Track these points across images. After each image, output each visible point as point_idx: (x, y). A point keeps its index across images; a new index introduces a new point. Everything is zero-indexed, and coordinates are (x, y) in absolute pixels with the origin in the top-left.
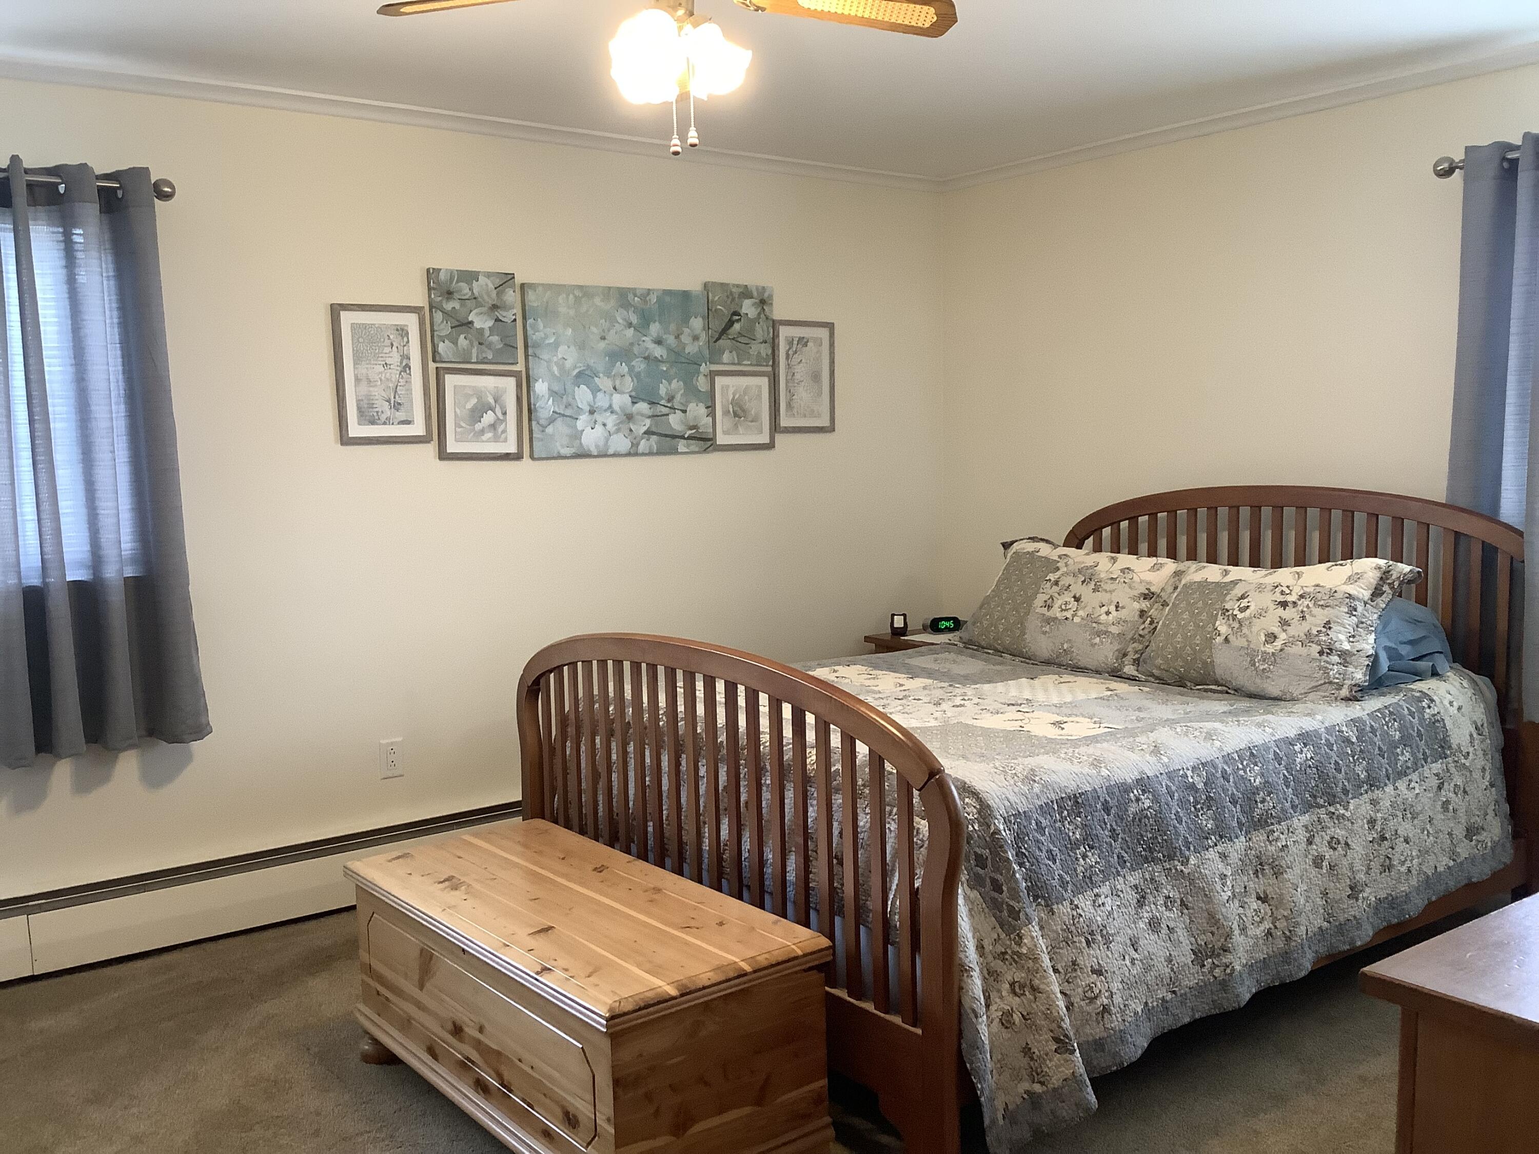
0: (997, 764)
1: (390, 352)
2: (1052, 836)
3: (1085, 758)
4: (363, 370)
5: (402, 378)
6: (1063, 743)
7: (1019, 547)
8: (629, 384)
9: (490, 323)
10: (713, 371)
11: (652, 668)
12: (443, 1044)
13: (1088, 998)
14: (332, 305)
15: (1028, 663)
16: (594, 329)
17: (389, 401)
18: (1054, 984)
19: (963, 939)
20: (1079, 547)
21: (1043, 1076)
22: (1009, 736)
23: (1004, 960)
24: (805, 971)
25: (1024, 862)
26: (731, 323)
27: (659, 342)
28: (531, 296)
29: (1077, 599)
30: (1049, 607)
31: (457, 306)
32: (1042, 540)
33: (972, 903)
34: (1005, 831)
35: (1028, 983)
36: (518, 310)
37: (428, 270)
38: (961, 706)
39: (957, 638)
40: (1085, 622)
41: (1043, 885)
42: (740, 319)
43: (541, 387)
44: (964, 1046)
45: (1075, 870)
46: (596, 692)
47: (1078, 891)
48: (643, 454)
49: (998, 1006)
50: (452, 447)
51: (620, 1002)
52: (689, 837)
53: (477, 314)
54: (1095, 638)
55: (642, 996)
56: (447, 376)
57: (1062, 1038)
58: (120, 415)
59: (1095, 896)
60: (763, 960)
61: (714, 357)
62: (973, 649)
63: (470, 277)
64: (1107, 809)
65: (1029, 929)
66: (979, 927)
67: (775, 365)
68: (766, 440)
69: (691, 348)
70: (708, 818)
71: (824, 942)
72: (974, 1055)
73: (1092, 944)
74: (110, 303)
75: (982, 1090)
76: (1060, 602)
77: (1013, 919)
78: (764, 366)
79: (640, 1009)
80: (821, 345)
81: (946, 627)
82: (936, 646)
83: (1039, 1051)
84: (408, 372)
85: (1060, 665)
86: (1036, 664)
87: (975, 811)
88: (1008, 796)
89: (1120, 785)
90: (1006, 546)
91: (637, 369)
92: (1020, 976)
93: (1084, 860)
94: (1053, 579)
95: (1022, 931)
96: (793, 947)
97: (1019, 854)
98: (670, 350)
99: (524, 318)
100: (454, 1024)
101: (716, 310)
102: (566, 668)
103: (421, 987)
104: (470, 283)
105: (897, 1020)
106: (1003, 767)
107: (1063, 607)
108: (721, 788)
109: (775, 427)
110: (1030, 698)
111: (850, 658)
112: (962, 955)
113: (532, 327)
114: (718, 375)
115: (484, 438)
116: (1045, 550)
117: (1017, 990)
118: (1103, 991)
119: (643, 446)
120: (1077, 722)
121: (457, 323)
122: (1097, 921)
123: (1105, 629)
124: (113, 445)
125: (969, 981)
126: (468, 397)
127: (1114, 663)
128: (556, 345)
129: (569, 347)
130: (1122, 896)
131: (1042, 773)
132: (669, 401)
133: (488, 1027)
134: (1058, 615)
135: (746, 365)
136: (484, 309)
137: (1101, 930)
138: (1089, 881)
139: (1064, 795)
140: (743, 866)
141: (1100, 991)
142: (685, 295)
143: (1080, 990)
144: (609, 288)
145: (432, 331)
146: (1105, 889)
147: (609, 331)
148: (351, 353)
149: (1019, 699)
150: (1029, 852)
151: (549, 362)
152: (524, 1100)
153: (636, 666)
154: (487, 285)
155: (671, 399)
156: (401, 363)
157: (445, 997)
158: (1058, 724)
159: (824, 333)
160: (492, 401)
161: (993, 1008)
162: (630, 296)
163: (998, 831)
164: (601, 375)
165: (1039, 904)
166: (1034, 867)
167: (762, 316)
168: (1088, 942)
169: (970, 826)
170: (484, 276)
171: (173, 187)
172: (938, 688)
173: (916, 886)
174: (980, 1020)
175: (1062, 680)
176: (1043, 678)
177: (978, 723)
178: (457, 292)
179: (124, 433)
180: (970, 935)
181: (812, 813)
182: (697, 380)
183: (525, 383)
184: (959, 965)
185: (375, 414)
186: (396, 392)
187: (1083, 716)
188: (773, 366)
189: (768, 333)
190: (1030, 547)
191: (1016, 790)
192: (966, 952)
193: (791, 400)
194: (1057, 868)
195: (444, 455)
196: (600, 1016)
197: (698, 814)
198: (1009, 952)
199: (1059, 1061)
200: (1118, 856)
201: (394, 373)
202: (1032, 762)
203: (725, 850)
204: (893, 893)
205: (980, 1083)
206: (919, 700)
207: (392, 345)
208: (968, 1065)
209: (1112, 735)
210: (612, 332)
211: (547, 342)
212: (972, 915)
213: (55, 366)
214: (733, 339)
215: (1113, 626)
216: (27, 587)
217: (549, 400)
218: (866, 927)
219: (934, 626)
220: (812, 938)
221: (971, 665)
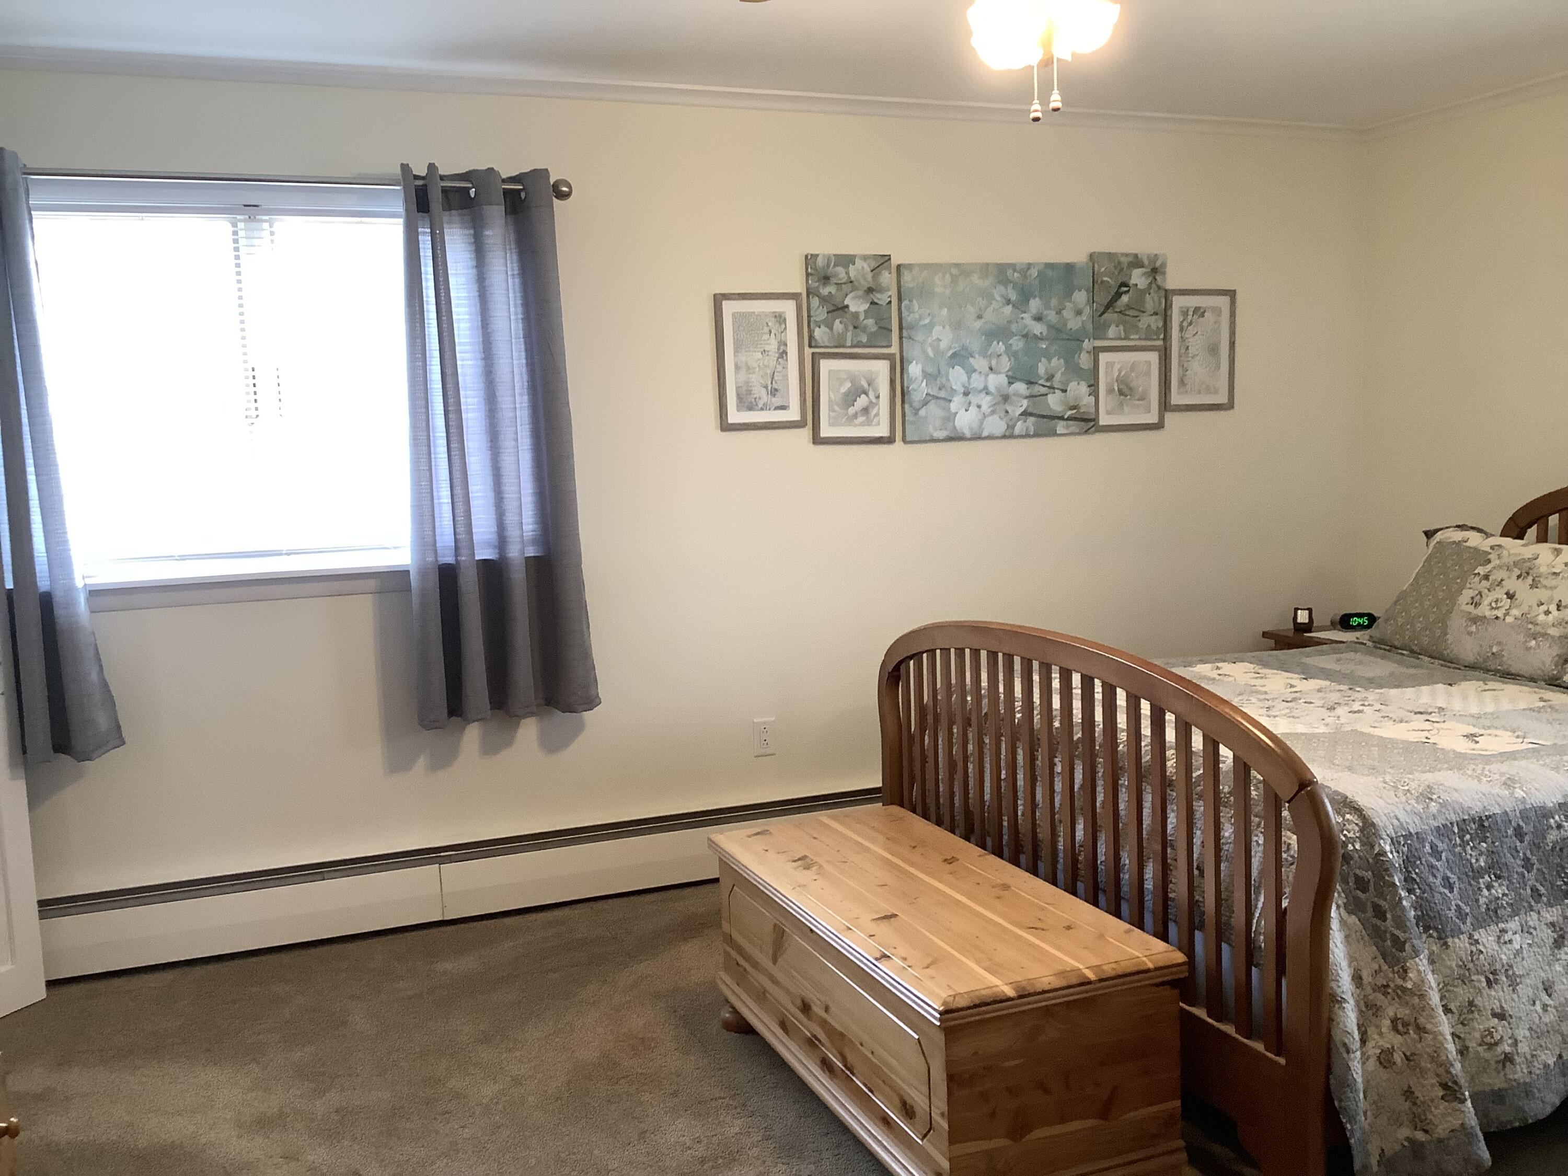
0: (1388, 778)
1: (768, 339)
2: (1450, 861)
3: (1497, 776)
4: (743, 358)
5: (779, 364)
6: (1474, 758)
7: (1442, 537)
8: (1006, 363)
9: (866, 306)
10: (1097, 347)
11: (1009, 658)
12: (793, 1019)
13: (1487, 1044)
14: (715, 295)
15: (1449, 667)
16: (970, 308)
17: (766, 387)
18: (1445, 1026)
19: (1335, 968)
20: (1520, 536)
21: (1428, 1123)
22: (1408, 748)
23: (1385, 994)
24: (1156, 985)
25: (1414, 889)
26: (1118, 295)
27: (1038, 318)
28: (907, 277)
29: (1510, 596)
30: (1477, 605)
31: (833, 292)
32: (1473, 528)
33: (1349, 929)
34: (1392, 853)
35: (1413, 1020)
36: (893, 292)
37: (806, 257)
38: (1359, 712)
39: (1367, 637)
40: (1519, 622)
41: (1437, 915)
42: (1129, 291)
43: (914, 370)
44: (1332, 1081)
45: (1477, 901)
46: (953, 681)
47: (1479, 923)
48: (1020, 437)
49: (1377, 1042)
50: (826, 431)
51: (955, 997)
52: (1044, 833)
53: (854, 298)
54: (1530, 641)
55: (977, 993)
56: (822, 361)
57: (1450, 1084)
58: (523, 405)
59: (1500, 931)
60: (1109, 970)
61: (1099, 331)
62: (1385, 650)
63: (846, 260)
64: (1519, 834)
65: (1415, 962)
66: (1357, 955)
67: (1167, 338)
68: (1153, 418)
69: (1074, 324)
70: (1063, 816)
71: (1180, 957)
72: (1345, 1093)
73: (1494, 985)
74: (515, 300)
75: (1352, 1131)
76: (1489, 599)
77: (1397, 949)
78: (1154, 340)
79: (976, 1006)
80: (1220, 315)
81: (1359, 624)
82: (1342, 645)
83: (1424, 1096)
84: (785, 358)
85: (1487, 671)
86: (1459, 669)
87: (1357, 828)
88: (1397, 814)
89: (1538, 809)
90: (1429, 534)
91: (1014, 348)
92: (1404, 1013)
93: (1488, 890)
94: (1482, 573)
95: (1408, 964)
96: (1144, 959)
97: (1408, 879)
98: (1050, 327)
99: (900, 300)
100: (803, 1001)
101: (1102, 282)
102: (925, 655)
103: (775, 962)
104: (846, 267)
105: (1259, 1046)
106: (1395, 783)
107: (1494, 605)
108: (1076, 787)
109: (1165, 406)
110: (1444, 706)
111: (1236, 655)
112: (1333, 984)
113: (909, 309)
114: (1102, 352)
115: (857, 421)
116: (1474, 540)
117: (1400, 1027)
118: (1505, 1038)
119: (1019, 428)
120: (1496, 736)
121: (833, 308)
122: (1501, 959)
123: (1543, 631)
124: (517, 433)
125: (1341, 1013)
126: (841, 382)
127: (1553, 670)
128: (930, 327)
129: (944, 327)
130: (1534, 933)
131: (1441, 791)
132: (1048, 380)
133: (833, 1008)
134: (1487, 613)
135: (1133, 339)
136: (860, 293)
137: (1507, 970)
138: (1493, 914)
139: (1466, 817)
140: (1099, 869)
141: (1502, 1037)
142: (1069, 268)
143: (1477, 1035)
144: (988, 265)
145: (809, 316)
146: (1513, 925)
147: (986, 309)
148: (732, 342)
149: (1431, 706)
150: (1420, 878)
151: (923, 343)
152: (865, 1085)
153: (993, 655)
154: (863, 268)
155: (1050, 378)
156: (779, 349)
157: (795, 974)
158: (1471, 737)
159: (1223, 302)
160: (866, 385)
161: (1370, 1044)
162: (1010, 272)
163: (1383, 853)
164: (977, 356)
165: (1431, 936)
166: (1426, 895)
167: (1154, 286)
168: (1489, 982)
169: (1350, 845)
170: (861, 259)
171: (570, 187)
172: (1334, 691)
173: (1283, 906)
174: (1352, 1056)
175: (1487, 687)
176: (1465, 685)
177: (1376, 732)
178: (832, 277)
179: (527, 422)
180: (1344, 964)
181: (1172, 819)
182: (1079, 356)
183: (898, 366)
184: (1330, 994)
185: (753, 400)
186: (773, 378)
187: (1505, 729)
188: (1164, 339)
189: (1160, 304)
190: (1458, 536)
191: (1408, 808)
192: (1338, 981)
193: (1184, 375)
194: (1454, 898)
195: (817, 440)
196: (934, 1009)
197: (1053, 814)
198: (1392, 985)
199: (1446, 1110)
200: (1532, 890)
201: (772, 360)
202: (1429, 778)
203: (1080, 851)
204: (1259, 911)
205: (1350, 1123)
206: (1311, 703)
207: (770, 332)
208: (1336, 1103)
209: (1536, 752)
210: (990, 310)
211: (922, 323)
212: (1348, 942)
213: (467, 360)
214: (1120, 312)
215: (1553, 628)
216: (443, 564)
217: (922, 382)
218: (1230, 945)
219: (1344, 623)
220: (1166, 952)
221: (1381, 667)
